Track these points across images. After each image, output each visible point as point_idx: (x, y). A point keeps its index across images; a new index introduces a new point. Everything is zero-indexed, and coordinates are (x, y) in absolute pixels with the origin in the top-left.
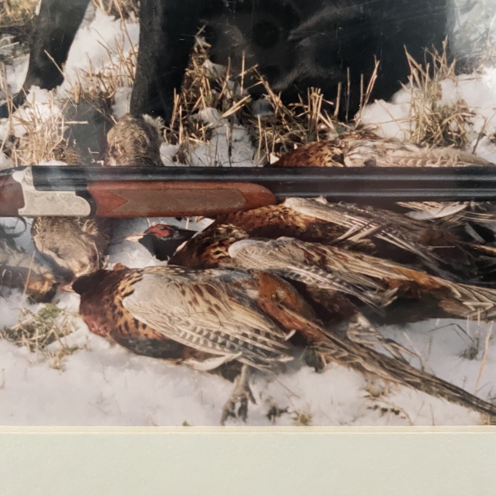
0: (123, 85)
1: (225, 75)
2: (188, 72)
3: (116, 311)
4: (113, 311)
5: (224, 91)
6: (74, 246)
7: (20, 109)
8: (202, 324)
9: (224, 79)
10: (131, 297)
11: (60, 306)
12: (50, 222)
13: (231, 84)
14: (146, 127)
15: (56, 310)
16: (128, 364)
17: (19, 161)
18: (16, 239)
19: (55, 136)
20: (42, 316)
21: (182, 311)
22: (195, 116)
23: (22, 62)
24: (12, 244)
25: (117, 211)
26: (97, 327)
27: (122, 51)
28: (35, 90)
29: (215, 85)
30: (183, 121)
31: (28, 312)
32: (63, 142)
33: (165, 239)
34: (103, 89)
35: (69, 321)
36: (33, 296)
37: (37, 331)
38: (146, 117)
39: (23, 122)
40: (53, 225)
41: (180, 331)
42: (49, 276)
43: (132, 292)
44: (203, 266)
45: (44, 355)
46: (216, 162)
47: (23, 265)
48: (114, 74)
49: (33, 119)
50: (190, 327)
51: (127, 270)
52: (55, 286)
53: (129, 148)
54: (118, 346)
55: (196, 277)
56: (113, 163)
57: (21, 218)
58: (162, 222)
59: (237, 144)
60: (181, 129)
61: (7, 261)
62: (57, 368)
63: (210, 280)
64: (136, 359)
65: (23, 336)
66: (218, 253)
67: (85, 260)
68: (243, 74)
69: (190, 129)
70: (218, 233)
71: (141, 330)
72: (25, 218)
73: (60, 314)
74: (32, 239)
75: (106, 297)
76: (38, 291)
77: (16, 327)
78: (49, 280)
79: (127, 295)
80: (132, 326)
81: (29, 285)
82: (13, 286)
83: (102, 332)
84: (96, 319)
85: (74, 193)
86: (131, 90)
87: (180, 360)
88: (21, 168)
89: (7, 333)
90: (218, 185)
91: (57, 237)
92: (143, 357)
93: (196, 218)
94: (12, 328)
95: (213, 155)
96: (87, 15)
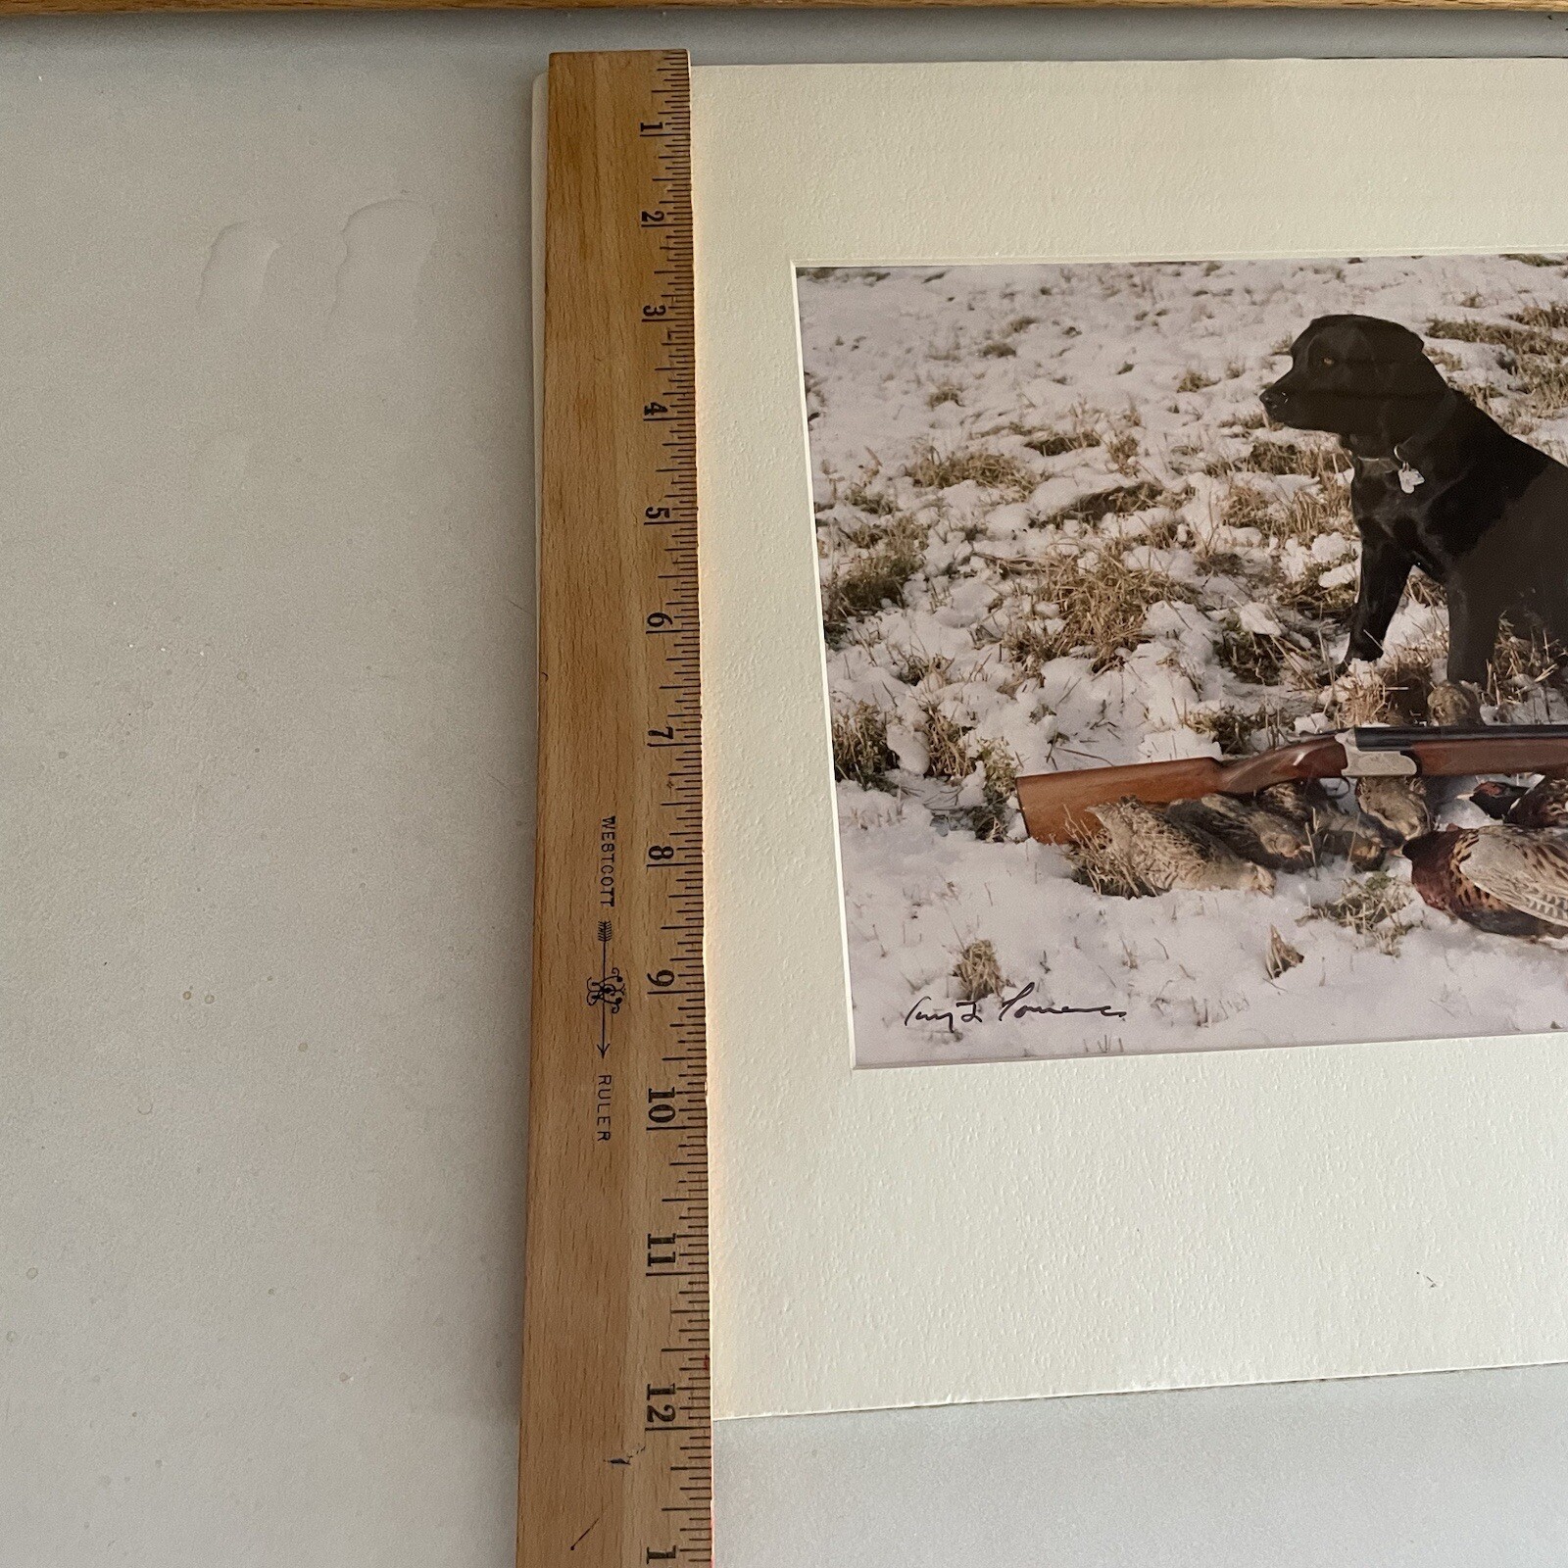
0: (1438, 657)
1: (1531, 647)
2: (1497, 646)
3: (1454, 879)
4: (1451, 878)
5: (1532, 660)
6: (1402, 806)
7: (1343, 677)
8: (1553, 892)
9: (1530, 651)
10: (1468, 861)
11: (1390, 874)
12: (1375, 782)
13: (1538, 655)
14: (1463, 691)
15: (1387, 880)
16: (1474, 944)
17: (1342, 724)
18: (1338, 801)
19: (1377, 701)
20: (1370, 886)
21: (1527, 876)
22: (1509, 681)
23: (1343, 640)
24: (1335, 806)
25: (1444, 769)
26: (1434, 900)
27: (1435, 630)
28: (1356, 661)
29: (1524, 656)
30: (1498, 685)
31: (1354, 882)
32: (1385, 706)
33: (1497, 797)
34: (1420, 660)
35: (1401, 892)
36: (1358, 864)
37: (1364, 906)
38: (1463, 682)
39: (1346, 689)
40: (1378, 785)
41: (1528, 900)
42: (1377, 840)
43: (1469, 856)
44: (1541, 823)
45: (1373, 936)
46: (1536, 721)
47: (1347, 828)
48: (1429, 648)
49: (1355, 686)
50: (1539, 895)
51: (1461, 830)
52: (1382, 850)
53: (1450, 709)
54: (1460, 921)
55: (1536, 837)
56: (1436, 724)
57: (1344, 779)
58: (1491, 780)
59: (1554, 704)
60: (1498, 692)
61: (1329, 824)
62: (1389, 953)
63: (1552, 840)
64: (1483, 937)
65: (1348, 913)
66: (1555, 809)
67: (1415, 821)
68: (1546, 647)
69: (1506, 693)
70: (1551, 788)
71: (1484, 900)
72: (1349, 779)
73: (1391, 884)
74: (1357, 800)
75: (1440, 862)
76: (1366, 857)
77: (1340, 902)
78: (1377, 845)
79: (1464, 859)
80: (1473, 896)
81: (1354, 850)
82: (1336, 854)
83: (1440, 905)
84: (1432, 889)
85: (1398, 753)
86: (1446, 660)
87: (1534, 937)
88: (1343, 730)
89: (1329, 910)
90: (1542, 742)
91: (1383, 798)
92: (1492, 935)
93: (1526, 774)
94: (1335, 904)
95: (1532, 714)
96: (1401, 604)
